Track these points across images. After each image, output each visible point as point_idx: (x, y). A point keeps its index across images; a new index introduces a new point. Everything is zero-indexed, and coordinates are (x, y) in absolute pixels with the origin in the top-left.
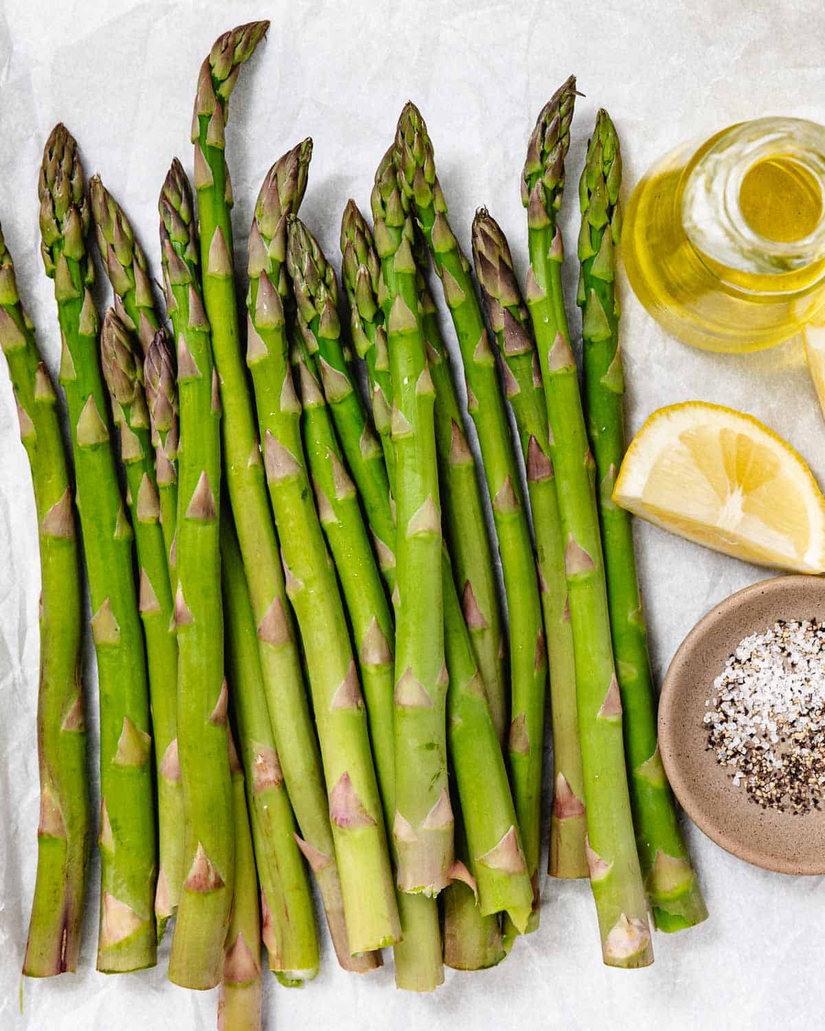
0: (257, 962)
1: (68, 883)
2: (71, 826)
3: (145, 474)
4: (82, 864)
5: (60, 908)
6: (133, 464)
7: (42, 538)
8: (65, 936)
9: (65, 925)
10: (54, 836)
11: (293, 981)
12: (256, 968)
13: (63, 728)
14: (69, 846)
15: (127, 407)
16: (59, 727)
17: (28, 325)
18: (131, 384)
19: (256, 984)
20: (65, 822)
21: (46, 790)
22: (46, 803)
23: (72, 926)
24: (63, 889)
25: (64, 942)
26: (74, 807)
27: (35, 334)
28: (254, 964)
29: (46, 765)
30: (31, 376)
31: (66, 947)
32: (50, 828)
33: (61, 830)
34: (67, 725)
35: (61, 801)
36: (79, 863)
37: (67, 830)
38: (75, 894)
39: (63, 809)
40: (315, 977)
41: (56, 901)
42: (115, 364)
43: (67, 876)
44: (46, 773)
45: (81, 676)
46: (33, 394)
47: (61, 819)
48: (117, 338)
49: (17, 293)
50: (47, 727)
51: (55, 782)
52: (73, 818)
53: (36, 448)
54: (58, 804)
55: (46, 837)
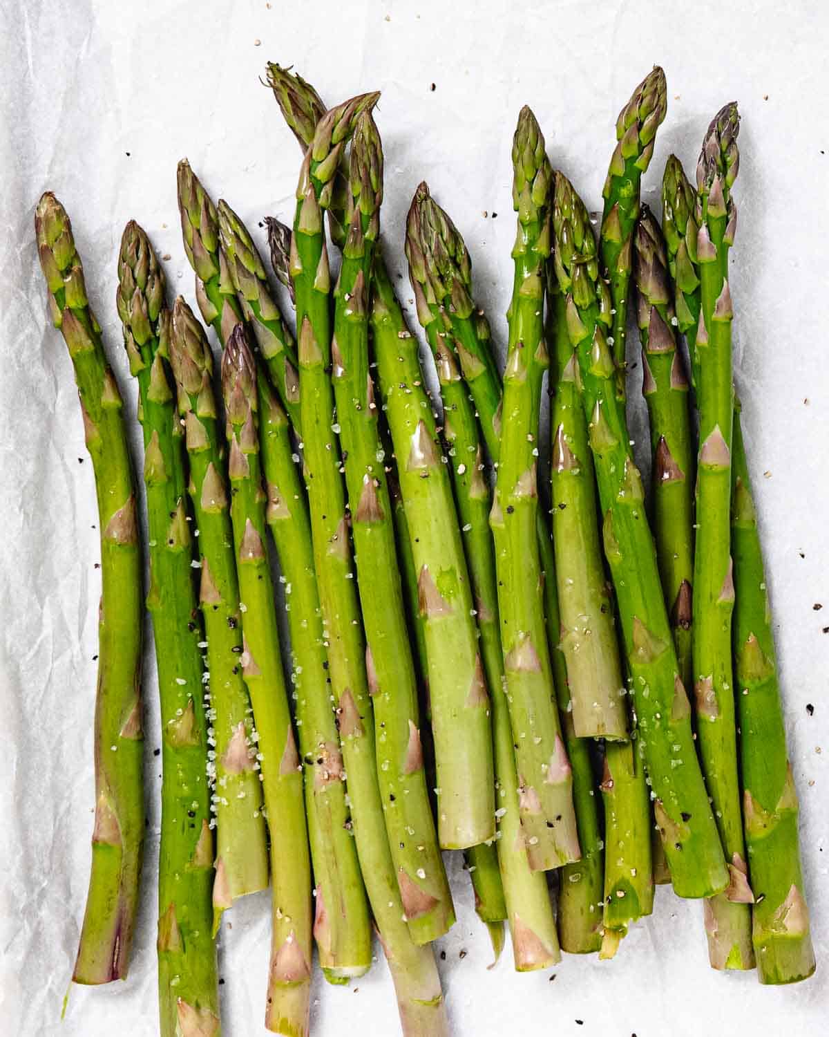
0: (308, 963)
1: (123, 890)
2: (127, 833)
3: (211, 464)
4: (136, 871)
5: (113, 916)
6: (198, 453)
7: (105, 543)
8: (117, 945)
9: (118, 932)
10: (110, 843)
11: (340, 978)
12: (306, 968)
13: (121, 734)
14: (124, 853)
15: (194, 397)
16: (118, 734)
17: (96, 329)
18: (199, 373)
19: (306, 983)
20: (121, 829)
21: (102, 797)
22: (103, 810)
23: (125, 933)
24: (117, 896)
25: (117, 949)
26: (130, 814)
27: (102, 337)
28: (305, 963)
29: (102, 772)
30: (99, 382)
31: (118, 955)
32: (104, 836)
33: (117, 838)
34: (126, 732)
35: (117, 809)
36: (134, 870)
37: (123, 839)
38: (129, 904)
39: (119, 817)
40: (364, 975)
41: (110, 910)
42: (184, 353)
43: (122, 884)
44: (103, 779)
45: (140, 682)
46: (99, 398)
47: (117, 827)
48: (187, 326)
49: (85, 295)
50: (105, 734)
51: (113, 790)
52: (129, 825)
53: (101, 453)
54: (115, 812)
55: (100, 844)
